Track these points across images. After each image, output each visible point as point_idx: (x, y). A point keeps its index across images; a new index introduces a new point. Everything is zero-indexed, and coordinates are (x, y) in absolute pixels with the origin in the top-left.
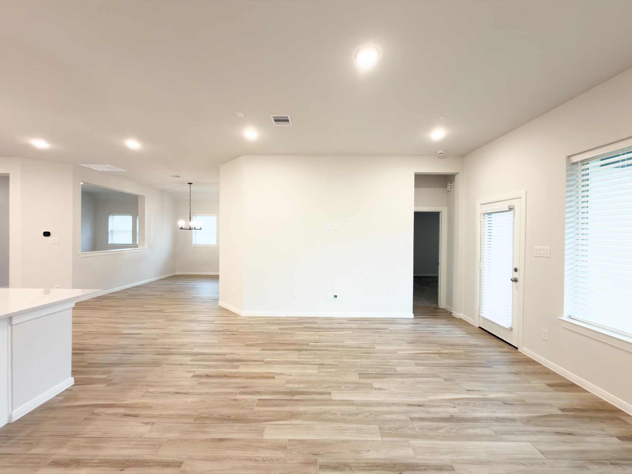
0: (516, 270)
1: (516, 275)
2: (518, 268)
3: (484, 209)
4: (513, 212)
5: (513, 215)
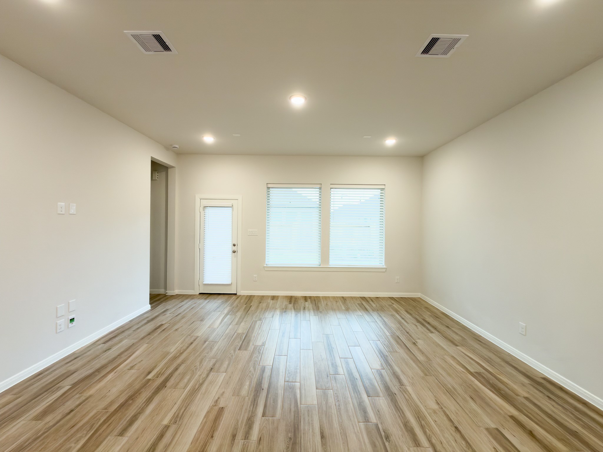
0: (234, 245)
1: (235, 248)
2: (236, 244)
3: (205, 203)
4: (231, 208)
5: (231, 210)
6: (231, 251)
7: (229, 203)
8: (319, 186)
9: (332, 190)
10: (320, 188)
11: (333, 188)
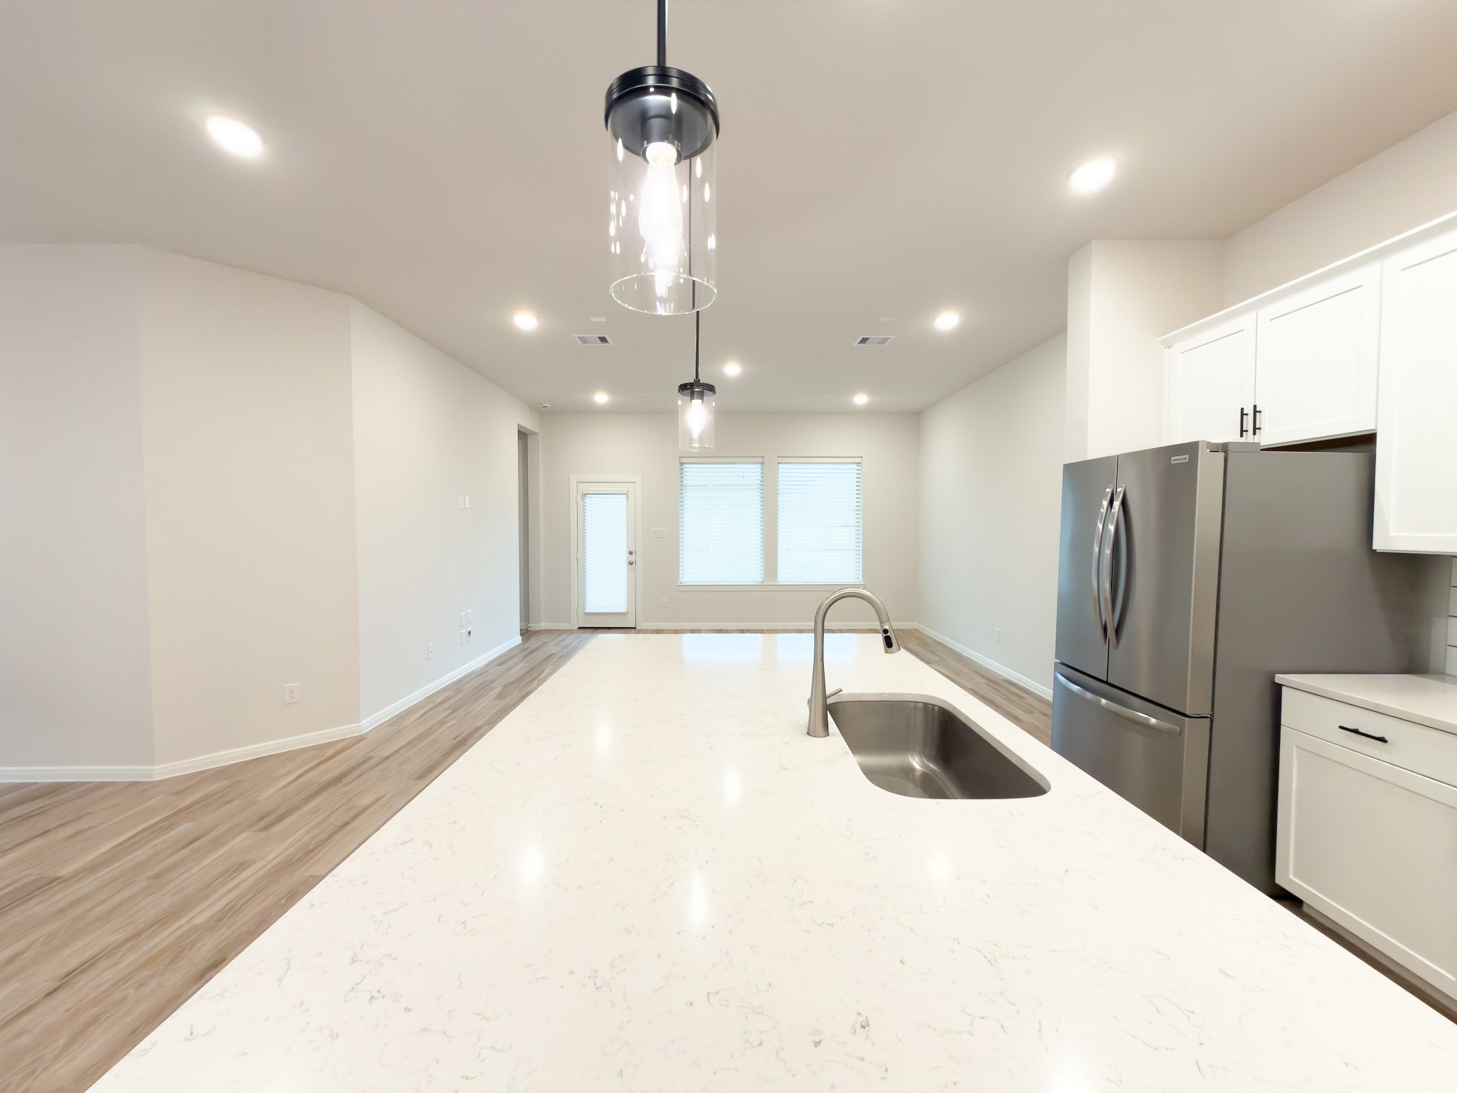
0: (631, 553)
1: (632, 558)
2: (633, 550)
3: (585, 488)
4: (625, 496)
5: (625, 499)
6: (626, 562)
7: (624, 488)
8: (760, 460)
9: (780, 465)
10: (762, 463)
11: (782, 463)
